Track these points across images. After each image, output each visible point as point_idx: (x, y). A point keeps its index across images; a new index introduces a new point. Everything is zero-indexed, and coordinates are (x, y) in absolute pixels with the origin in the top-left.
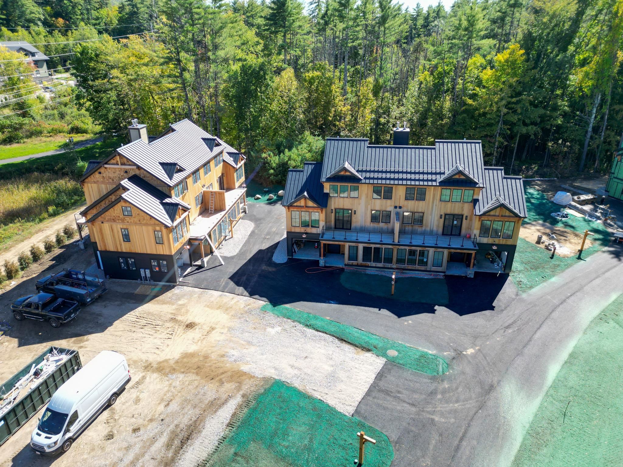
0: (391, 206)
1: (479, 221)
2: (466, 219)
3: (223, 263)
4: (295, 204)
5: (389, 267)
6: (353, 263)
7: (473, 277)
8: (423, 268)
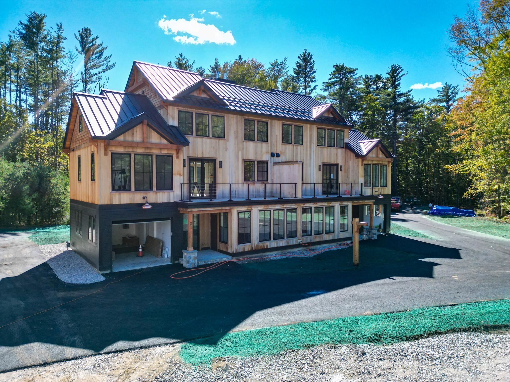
0: (267, 153)
1: (362, 165)
2: (341, 170)
5: (294, 243)
6: (244, 248)
7: (376, 238)
8: (330, 237)
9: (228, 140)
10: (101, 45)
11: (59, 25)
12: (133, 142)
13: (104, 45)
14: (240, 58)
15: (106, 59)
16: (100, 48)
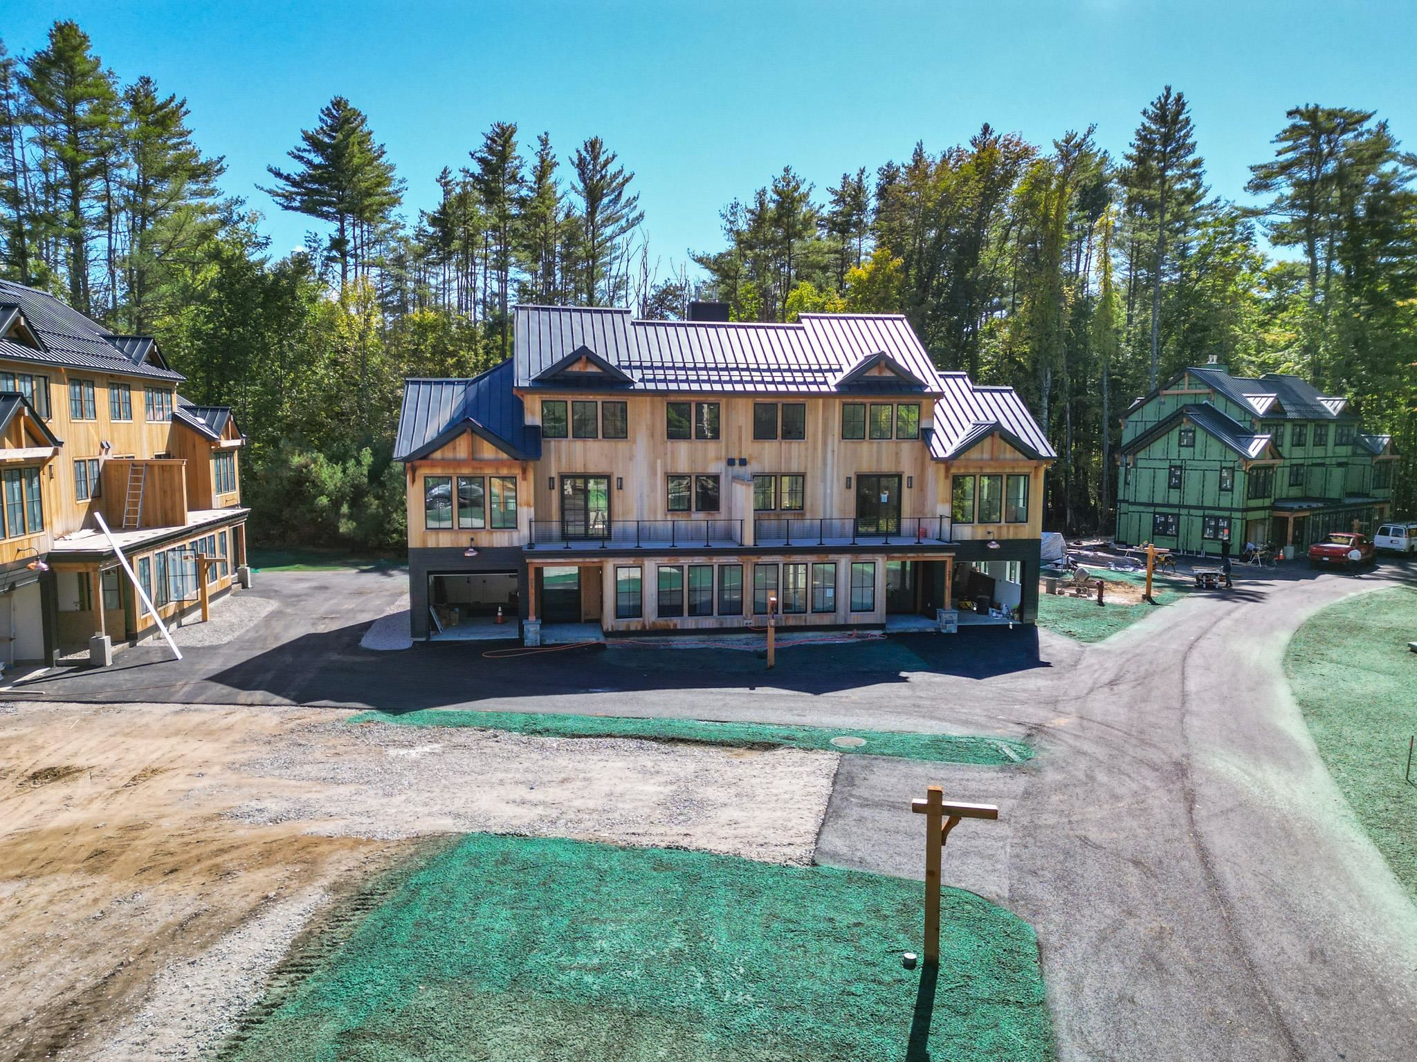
0: (718, 459)
1: (947, 477)
2: (910, 487)
3: (180, 656)
4: (438, 455)
5: (736, 625)
6: (628, 626)
7: (954, 631)
8: (826, 620)
9: (635, 442)
10: (620, 172)
11: (544, 136)
12: (455, 460)
13: (627, 173)
14: (986, 128)
15: (629, 203)
16: (620, 179)
